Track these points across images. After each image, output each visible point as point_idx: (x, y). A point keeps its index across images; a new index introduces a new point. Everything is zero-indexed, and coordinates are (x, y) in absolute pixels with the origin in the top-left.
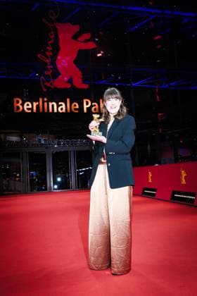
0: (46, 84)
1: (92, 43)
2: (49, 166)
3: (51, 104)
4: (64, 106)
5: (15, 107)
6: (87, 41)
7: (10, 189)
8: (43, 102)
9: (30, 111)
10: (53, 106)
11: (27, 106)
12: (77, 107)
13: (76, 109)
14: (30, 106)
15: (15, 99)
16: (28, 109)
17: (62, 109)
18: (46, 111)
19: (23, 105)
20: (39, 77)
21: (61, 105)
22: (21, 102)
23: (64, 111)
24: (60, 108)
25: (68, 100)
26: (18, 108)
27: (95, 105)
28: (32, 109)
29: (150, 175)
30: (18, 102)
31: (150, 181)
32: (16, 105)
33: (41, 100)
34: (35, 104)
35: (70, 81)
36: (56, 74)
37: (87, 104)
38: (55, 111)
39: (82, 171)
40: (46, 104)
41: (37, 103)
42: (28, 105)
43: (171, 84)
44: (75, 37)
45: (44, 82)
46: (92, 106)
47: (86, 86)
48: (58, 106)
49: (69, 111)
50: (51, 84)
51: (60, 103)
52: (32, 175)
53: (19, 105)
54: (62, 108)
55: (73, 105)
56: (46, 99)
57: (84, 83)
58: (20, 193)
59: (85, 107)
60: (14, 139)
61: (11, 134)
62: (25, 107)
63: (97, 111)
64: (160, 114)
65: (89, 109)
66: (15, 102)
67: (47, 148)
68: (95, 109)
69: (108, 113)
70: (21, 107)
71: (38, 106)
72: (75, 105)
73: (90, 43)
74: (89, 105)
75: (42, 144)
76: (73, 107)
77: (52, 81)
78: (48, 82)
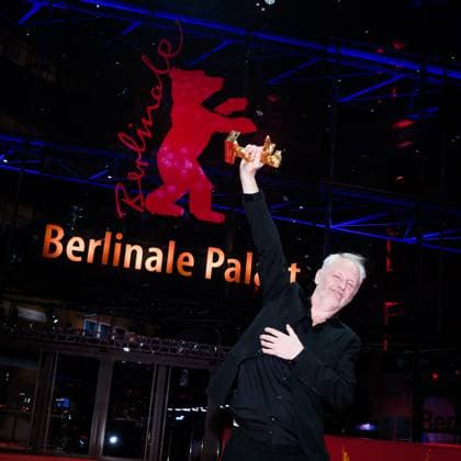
0: (127, 200)
2: (103, 395)
3: (129, 249)
4: (159, 258)
5: (47, 246)
6: (235, 115)
8: (114, 241)
9: (79, 259)
10: (134, 253)
11: (74, 247)
12: (191, 263)
13: (186, 268)
14: (81, 248)
15: (50, 228)
16: (75, 253)
17: (154, 264)
18: (116, 262)
19: (65, 242)
20: (113, 182)
21: (154, 254)
22: (61, 234)
23: (158, 267)
24: (149, 261)
25: (171, 245)
26: (53, 247)
27: (233, 265)
28: (84, 254)
30: (55, 234)
32: (48, 240)
33: (108, 235)
34: (93, 244)
35: (184, 202)
37: (216, 258)
38: (138, 266)
40: (118, 247)
41: (99, 243)
42: (76, 244)
43: (425, 236)
44: (211, 104)
45: (121, 196)
46: (225, 266)
47: (218, 218)
48: (146, 255)
49: (169, 270)
50: (138, 203)
51: (151, 250)
53: (56, 241)
54: (155, 261)
55: (181, 257)
56: (119, 236)
57: (213, 209)
58: (23, 452)
59: (210, 265)
62: (70, 247)
63: (237, 279)
64: (389, 304)
65: (218, 272)
66: (49, 234)
67: (104, 350)
68: (232, 274)
70: (60, 247)
71: (99, 250)
72: (186, 259)
73: (241, 119)
74: (220, 263)
75: (96, 341)
76: (181, 263)
77: (141, 196)
78: (132, 196)
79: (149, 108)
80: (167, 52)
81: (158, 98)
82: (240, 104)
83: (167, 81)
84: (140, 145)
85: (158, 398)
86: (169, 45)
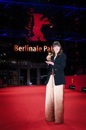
0: (28, 39)
1: (48, 22)
2: (29, 75)
3: (30, 48)
4: (35, 49)
5: (15, 49)
6: (46, 21)
7: (12, 84)
8: (27, 47)
9: (21, 51)
10: (31, 48)
12: (41, 49)
13: (40, 50)
14: (21, 49)
15: (15, 46)
16: (20, 50)
17: (35, 50)
18: (28, 51)
19: (18, 48)
20: (25, 36)
22: (17, 47)
25: (37, 46)
26: (16, 49)
28: (22, 50)
29: (73, 80)
30: (16, 47)
31: (72, 82)
32: (15, 48)
33: (26, 46)
34: (23, 48)
35: (38, 38)
36: (32, 35)
37: (45, 48)
38: (32, 51)
39: (42, 77)
40: (28, 48)
42: (20, 48)
43: (82, 40)
44: (41, 19)
45: (27, 38)
46: (47, 49)
47: (45, 40)
48: (33, 49)
49: (37, 51)
51: (34, 48)
52: (21, 78)
53: (17, 48)
55: (39, 48)
56: (28, 46)
57: (44, 39)
58: (16, 86)
59: (45, 49)
60: (14, 62)
61: (13, 60)
62: (19, 49)
63: (50, 51)
64: (77, 53)
65: (46, 50)
66: (15, 47)
67: (28, 67)
68: (49, 50)
69: (55, 52)
70: (17, 49)
71: (24, 49)
72: (40, 48)
74: (46, 48)
75: (26, 65)
76: (39, 49)
77: (31, 38)
78: (29, 38)
79: (30, 22)
80: (32, 10)
81: (32, 19)
82: (46, 19)
83: (33, 16)
84: (29, 28)
85: (38, 74)
86: (32, 9)
